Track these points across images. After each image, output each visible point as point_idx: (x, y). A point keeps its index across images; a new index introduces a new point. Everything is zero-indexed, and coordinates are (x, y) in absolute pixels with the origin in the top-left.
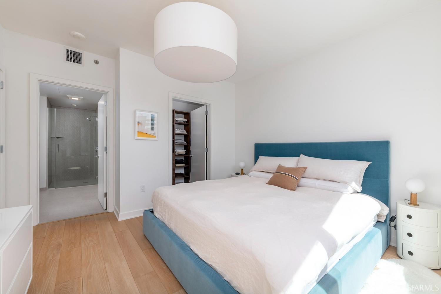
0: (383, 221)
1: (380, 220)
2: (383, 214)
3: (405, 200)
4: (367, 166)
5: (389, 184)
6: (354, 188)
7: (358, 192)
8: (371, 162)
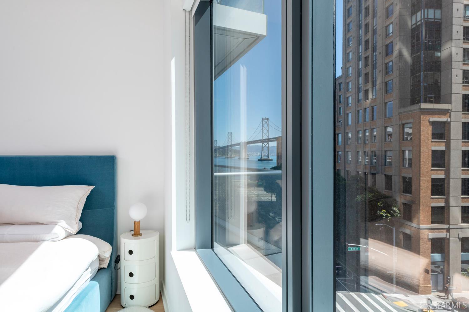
0: (106, 266)
1: (102, 266)
2: (105, 257)
3: (130, 231)
4: (89, 192)
5: (115, 214)
6: (66, 229)
7: (73, 235)
8: (94, 186)
